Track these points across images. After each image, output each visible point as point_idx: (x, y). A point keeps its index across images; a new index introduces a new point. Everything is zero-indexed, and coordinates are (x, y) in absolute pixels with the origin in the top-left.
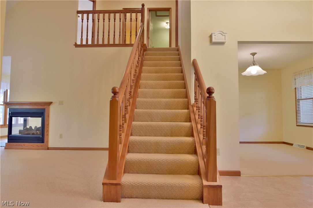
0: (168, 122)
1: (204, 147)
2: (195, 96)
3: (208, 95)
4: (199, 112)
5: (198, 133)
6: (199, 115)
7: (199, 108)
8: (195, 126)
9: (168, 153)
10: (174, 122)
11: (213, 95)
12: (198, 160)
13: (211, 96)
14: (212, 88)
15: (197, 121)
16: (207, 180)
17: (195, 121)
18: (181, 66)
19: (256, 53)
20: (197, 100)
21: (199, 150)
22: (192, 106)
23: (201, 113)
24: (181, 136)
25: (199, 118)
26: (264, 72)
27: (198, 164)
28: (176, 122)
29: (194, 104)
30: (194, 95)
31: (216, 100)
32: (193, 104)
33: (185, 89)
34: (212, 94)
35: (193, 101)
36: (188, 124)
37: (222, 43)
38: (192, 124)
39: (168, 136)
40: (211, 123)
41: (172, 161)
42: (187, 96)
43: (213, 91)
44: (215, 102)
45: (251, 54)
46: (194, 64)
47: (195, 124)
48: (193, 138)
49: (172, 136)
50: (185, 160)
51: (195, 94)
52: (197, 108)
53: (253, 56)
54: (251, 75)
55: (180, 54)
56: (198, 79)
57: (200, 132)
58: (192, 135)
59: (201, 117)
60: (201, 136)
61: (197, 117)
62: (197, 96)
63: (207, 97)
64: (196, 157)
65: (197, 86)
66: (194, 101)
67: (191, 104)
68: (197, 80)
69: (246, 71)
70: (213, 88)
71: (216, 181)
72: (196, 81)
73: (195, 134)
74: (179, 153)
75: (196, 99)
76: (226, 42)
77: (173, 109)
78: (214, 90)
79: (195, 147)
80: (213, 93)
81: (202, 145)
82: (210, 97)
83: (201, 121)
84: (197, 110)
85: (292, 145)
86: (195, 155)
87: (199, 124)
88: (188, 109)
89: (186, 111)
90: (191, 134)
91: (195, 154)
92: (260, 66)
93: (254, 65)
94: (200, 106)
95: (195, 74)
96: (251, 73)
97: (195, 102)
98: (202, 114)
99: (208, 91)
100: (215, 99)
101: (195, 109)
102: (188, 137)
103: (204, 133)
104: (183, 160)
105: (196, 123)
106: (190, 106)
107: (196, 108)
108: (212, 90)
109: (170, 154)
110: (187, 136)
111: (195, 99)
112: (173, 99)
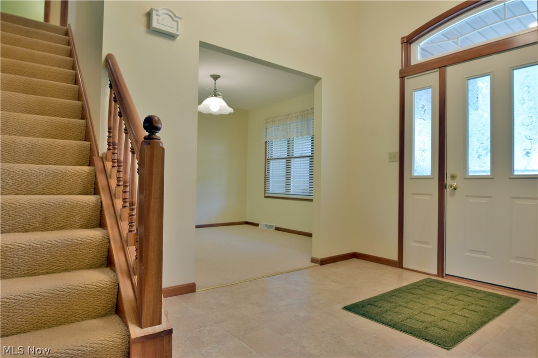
0: (36, 194)
1: (132, 251)
2: (109, 137)
3: (147, 134)
4: (118, 171)
5: (117, 218)
6: (118, 178)
7: (121, 163)
8: (110, 202)
9: (34, 275)
10: (53, 194)
11: (158, 134)
12: (118, 280)
13: (154, 137)
14: (156, 118)
15: (113, 192)
16: (140, 325)
17: (108, 191)
18: (73, 67)
19: (219, 77)
20: (114, 144)
21: (118, 258)
22: (102, 158)
23: (125, 173)
24: (72, 227)
25: (118, 185)
26: (230, 110)
27: (117, 290)
28: (59, 194)
29: (106, 154)
30: (107, 134)
31: (164, 146)
32: (103, 154)
33: (85, 121)
34: (156, 132)
35: (103, 147)
36: (91, 199)
37: (171, 36)
38: (101, 198)
39: (36, 230)
40: (152, 197)
41: (46, 294)
42: (87, 135)
43: (159, 126)
44: (163, 149)
45: (212, 76)
46: (110, 65)
47: (108, 197)
48: (105, 232)
49: (45, 229)
50: (83, 285)
51: (109, 132)
52: (114, 162)
53: (215, 80)
54: (209, 113)
55: (71, 42)
56: (119, 96)
57: (120, 216)
58: (101, 224)
59: (125, 182)
60: (125, 226)
61: (113, 183)
62: (114, 137)
63: (145, 138)
64: (112, 274)
65: (115, 114)
66: (107, 146)
67: (98, 153)
68: (115, 101)
69: (203, 103)
70: (159, 120)
71: (160, 323)
72: (113, 103)
73: (109, 221)
74: (67, 270)
75: (111, 144)
76: (178, 35)
77: (52, 164)
78: (161, 124)
79: (109, 251)
80: (158, 129)
81: (125, 245)
82: (153, 139)
83: (125, 192)
84: (113, 167)
85: (257, 225)
86: (108, 269)
87: (119, 199)
88: (90, 163)
89: (86, 169)
90: (99, 221)
91: (107, 267)
92: (224, 99)
93: (216, 96)
94: (122, 158)
95: (111, 86)
96: (210, 110)
97: (109, 149)
98: (128, 176)
99: (147, 124)
100: (162, 143)
101: (109, 165)
102: (91, 228)
103: (132, 219)
104: (78, 287)
105: (112, 197)
106: (95, 158)
107: (112, 163)
108: (156, 123)
109: (41, 277)
110: (87, 226)
111: (109, 143)
112: (51, 141)
